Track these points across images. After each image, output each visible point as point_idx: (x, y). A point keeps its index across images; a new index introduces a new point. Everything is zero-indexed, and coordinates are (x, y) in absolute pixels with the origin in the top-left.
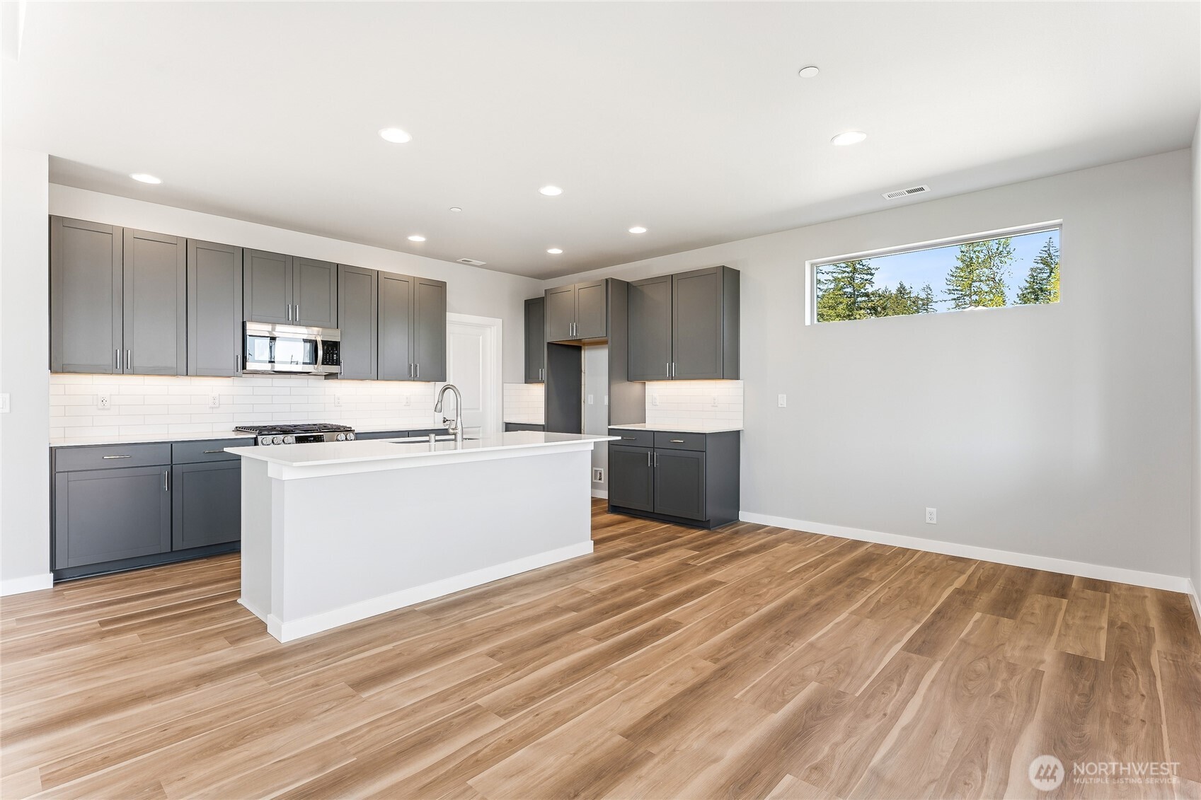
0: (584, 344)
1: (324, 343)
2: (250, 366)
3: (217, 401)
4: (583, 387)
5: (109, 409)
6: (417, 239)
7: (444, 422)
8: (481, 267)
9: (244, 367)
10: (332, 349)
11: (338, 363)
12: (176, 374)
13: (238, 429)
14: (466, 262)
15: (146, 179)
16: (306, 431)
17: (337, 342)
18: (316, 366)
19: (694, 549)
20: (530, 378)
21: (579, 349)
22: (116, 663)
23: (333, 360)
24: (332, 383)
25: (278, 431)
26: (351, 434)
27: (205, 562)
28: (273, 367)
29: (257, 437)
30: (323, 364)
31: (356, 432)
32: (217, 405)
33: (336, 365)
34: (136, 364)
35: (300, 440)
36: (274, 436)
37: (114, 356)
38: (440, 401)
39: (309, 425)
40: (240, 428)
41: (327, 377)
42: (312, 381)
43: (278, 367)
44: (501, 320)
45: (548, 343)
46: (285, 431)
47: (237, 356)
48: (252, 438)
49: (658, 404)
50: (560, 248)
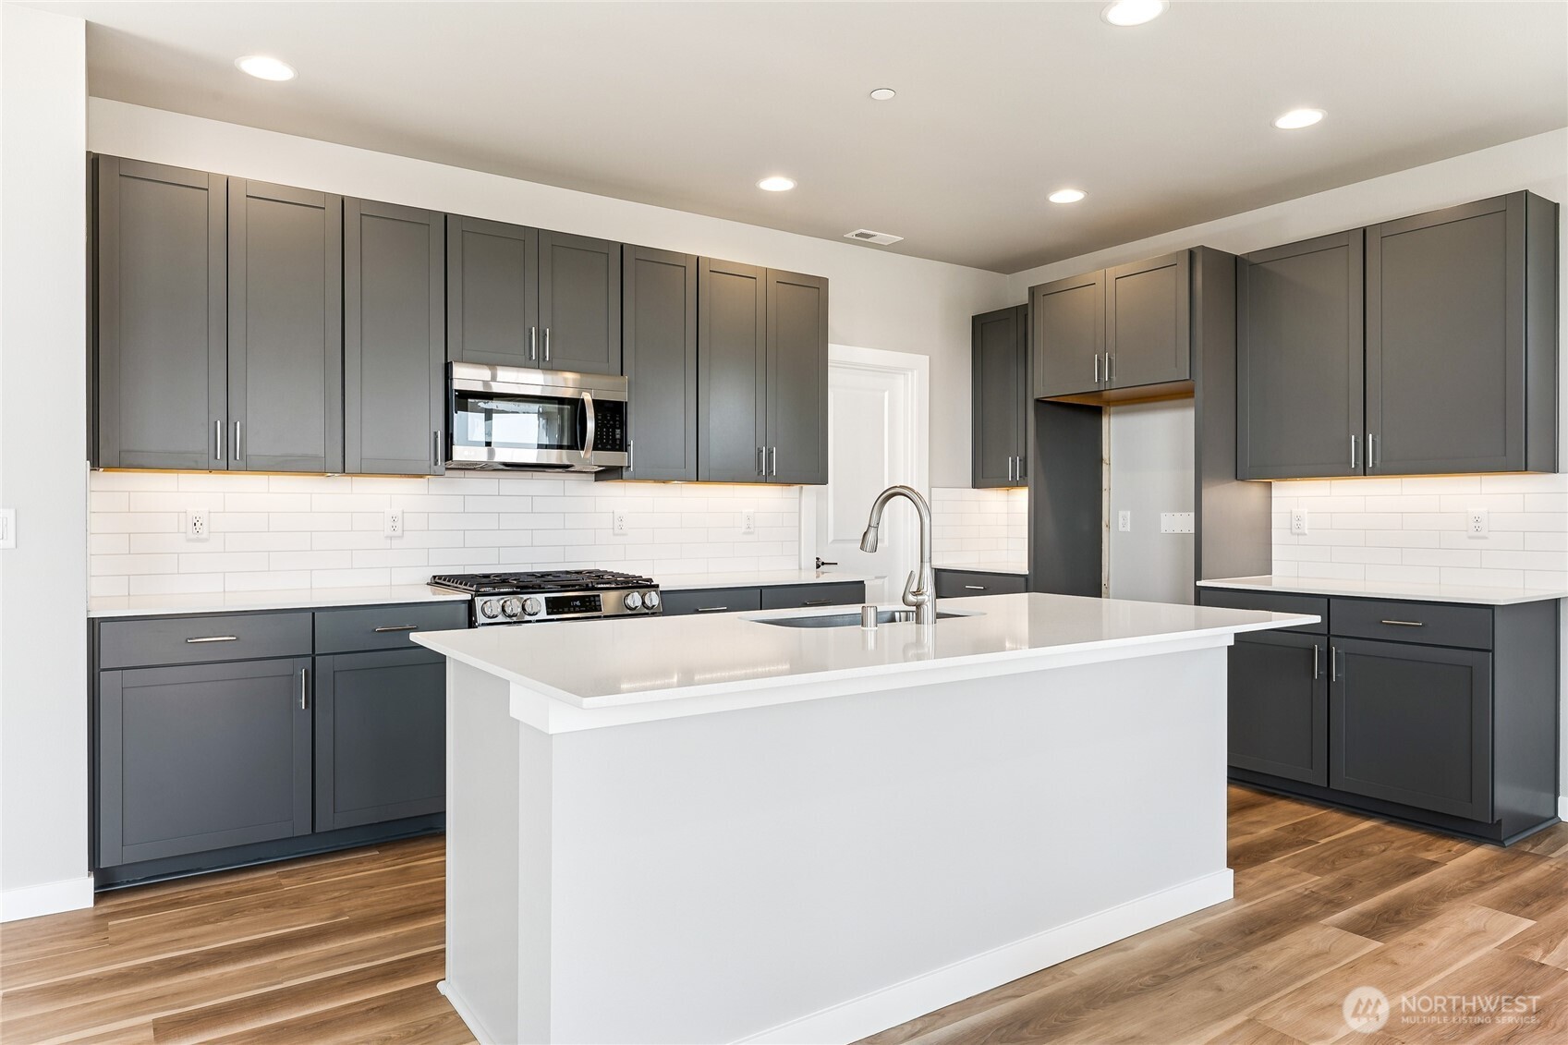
0: (1110, 403)
1: (598, 404)
2: (460, 453)
3: (399, 524)
4: (1105, 494)
5: (206, 540)
6: (777, 184)
7: (818, 567)
8: (893, 248)
9: (448, 455)
10: (613, 418)
11: (621, 446)
12: (322, 472)
13: (438, 581)
14: (863, 239)
16: (565, 588)
17: (620, 404)
18: (582, 453)
20: (985, 475)
21: (1096, 412)
23: (614, 439)
24: (611, 489)
25: (512, 586)
26: (653, 593)
27: (374, 860)
28: (491, 454)
29: (473, 600)
30: (595, 448)
31: (661, 589)
32: (399, 532)
33: (621, 449)
34: (252, 450)
35: (555, 606)
36: (507, 598)
37: (212, 431)
38: (873, 526)
39: (568, 572)
40: (440, 577)
41: (603, 476)
42: (569, 483)
43: (503, 455)
44: (928, 357)
45: (1038, 401)
46: (524, 584)
47: (436, 433)
48: (464, 601)
49: (1306, 532)
50: (1079, 189)
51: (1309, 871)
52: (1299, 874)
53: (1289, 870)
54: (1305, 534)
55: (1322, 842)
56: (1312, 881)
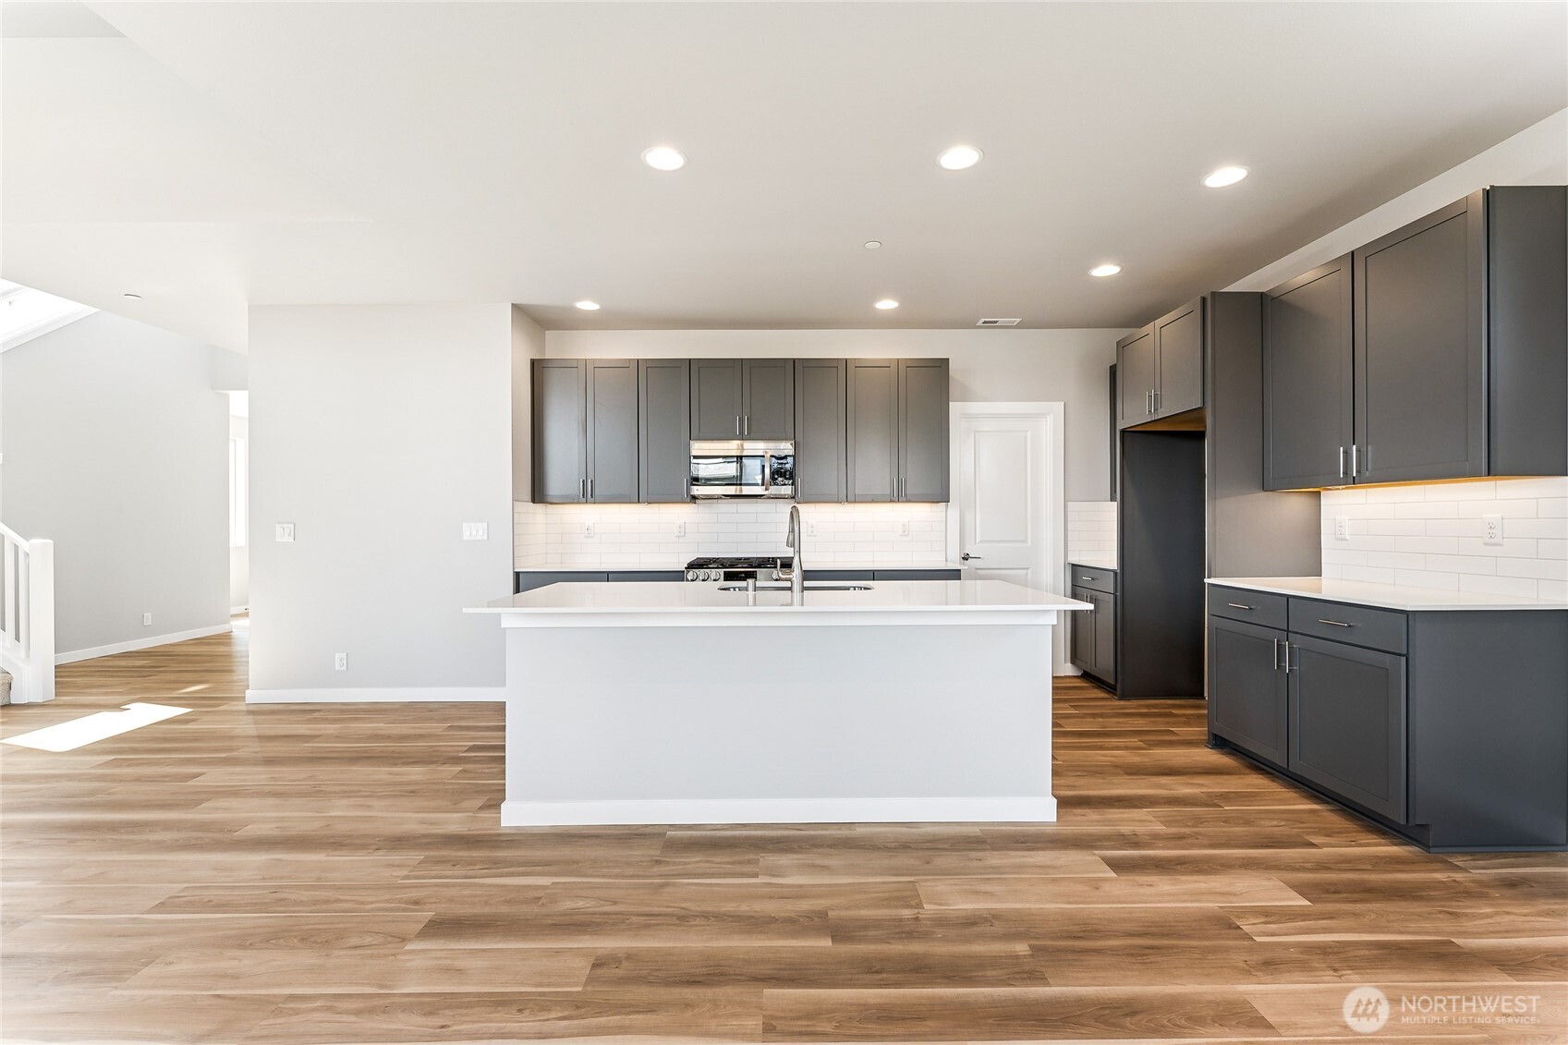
2: (696, 491)
5: (593, 537)
6: (887, 305)
8: (1019, 326)
14: (987, 325)
15: (587, 305)
18: (764, 487)
19: (1301, 889)
22: (403, 796)
30: (771, 484)
32: (682, 534)
33: (788, 485)
34: (597, 493)
35: (728, 576)
37: (581, 486)
44: (1062, 402)
45: (1123, 432)
49: (1348, 537)
50: (1116, 264)
51: (1160, 822)
52: (1150, 821)
53: (1151, 818)
54: (1346, 540)
55: (1226, 808)
56: (1160, 828)
